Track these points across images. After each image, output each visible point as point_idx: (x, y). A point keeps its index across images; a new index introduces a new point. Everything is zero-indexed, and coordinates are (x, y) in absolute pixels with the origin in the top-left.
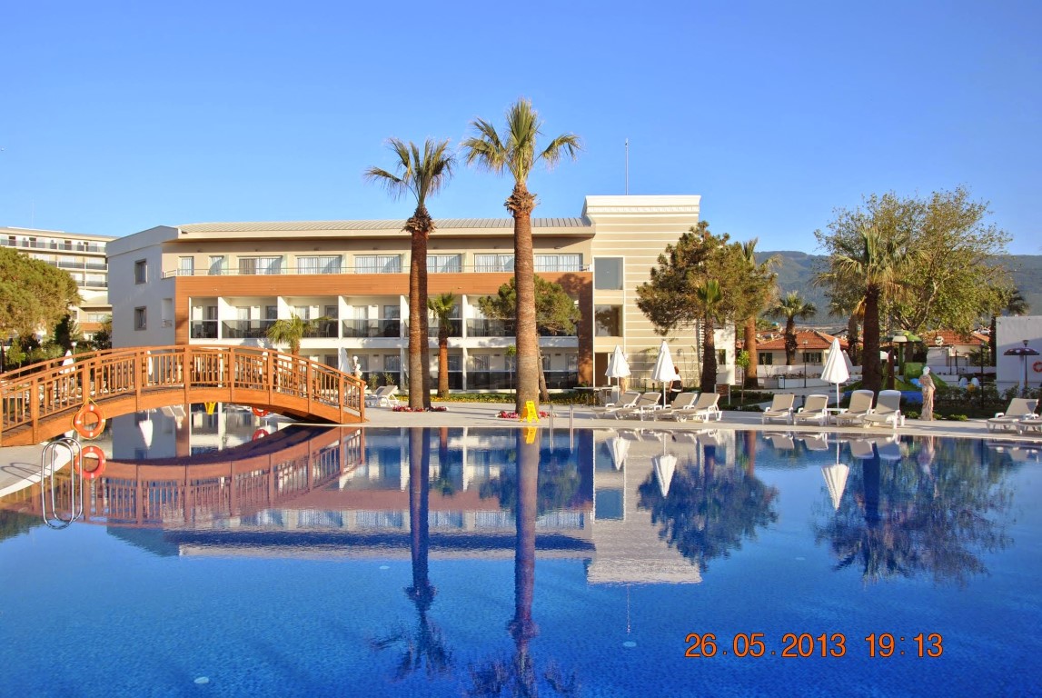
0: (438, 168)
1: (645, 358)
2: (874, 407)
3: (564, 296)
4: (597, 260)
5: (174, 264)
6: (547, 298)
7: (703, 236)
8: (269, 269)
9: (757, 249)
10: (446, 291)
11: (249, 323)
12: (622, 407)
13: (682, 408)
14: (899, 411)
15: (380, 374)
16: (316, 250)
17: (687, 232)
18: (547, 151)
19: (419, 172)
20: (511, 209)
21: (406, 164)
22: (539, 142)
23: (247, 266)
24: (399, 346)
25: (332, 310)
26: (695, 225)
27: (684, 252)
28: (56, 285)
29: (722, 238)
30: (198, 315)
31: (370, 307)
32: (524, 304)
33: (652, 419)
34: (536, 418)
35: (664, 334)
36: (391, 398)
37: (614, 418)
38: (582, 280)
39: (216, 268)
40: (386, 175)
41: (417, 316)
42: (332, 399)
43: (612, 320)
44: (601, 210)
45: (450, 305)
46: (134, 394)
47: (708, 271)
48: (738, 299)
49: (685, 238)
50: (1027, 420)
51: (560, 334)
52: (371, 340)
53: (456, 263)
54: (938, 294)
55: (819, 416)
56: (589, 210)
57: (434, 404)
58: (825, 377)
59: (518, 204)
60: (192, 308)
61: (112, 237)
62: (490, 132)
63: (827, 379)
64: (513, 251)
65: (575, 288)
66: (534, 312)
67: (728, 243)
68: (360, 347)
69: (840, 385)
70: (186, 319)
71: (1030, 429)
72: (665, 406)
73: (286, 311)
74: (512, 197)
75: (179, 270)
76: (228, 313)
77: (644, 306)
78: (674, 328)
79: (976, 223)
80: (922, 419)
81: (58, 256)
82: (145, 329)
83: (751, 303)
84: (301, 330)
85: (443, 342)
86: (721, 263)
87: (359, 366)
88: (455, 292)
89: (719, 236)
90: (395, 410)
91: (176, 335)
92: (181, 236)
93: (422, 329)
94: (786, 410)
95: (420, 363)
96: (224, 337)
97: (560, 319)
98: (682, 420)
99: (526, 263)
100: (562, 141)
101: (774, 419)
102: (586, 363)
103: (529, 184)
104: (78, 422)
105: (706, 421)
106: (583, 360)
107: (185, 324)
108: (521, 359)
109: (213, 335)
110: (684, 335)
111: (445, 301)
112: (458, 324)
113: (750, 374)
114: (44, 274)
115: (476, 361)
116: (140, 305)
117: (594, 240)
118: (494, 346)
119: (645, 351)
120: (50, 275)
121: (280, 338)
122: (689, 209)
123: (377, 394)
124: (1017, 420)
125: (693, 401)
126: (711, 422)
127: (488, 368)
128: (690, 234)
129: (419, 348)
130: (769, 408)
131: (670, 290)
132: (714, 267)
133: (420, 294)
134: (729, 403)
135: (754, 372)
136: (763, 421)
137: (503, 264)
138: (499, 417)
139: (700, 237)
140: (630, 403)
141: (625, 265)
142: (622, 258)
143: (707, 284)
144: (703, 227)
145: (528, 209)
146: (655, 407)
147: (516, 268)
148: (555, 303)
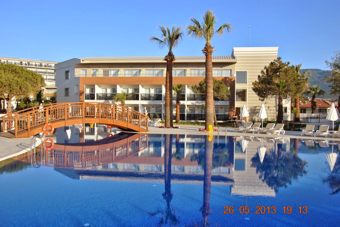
0: (177, 37)
1: (255, 110)
3: (224, 86)
4: (237, 72)
5: (79, 72)
6: (217, 86)
7: (279, 63)
8: (114, 74)
9: (301, 68)
10: (179, 83)
11: (106, 94)
12: (246, 128)
13: (269, 129)
15: (154, 114)
16: (131, 67)
17: (273, 61)
18: (219, 30)
19: (170, 38)
20: (205, 52)
21: (165, 36)
22: (215, 27)
23: (106, 73)
24: (161, 104)
25: (137, 90)
26: (276, 59)
27: (271, 69)
28: (37, 80)
29: (287, 64)
30: (88, 91)
31: (151, 89)
32: (209, 88)
33: (257, 133)
34: (213, 132)
35: (263, 100)
36: (158, 123)
37: (243, 132)
38: (231, 79)
39: (94, 74)
40: (157, 39)
41: (168, 93)
42: (136, 123)
43: (243, 95)
44: (239, 53)
45: (181, 89)
46: (64, 119)
47: (281, 77)
48: (293, 87)
49: (272, 64)
51: (223, 100)
52: (151, 101)
53: (183, 73)
55: (325, 134)
56: (234, 53)
57: (174, 125)
59: (207, 50)
60: (86, 88)
61: (57, 62)
62: (197, 23)
63: (329, 119)
64: (205, 68)
65: (228, 82)
66: (213, 91)
67: (289, 65)
68: (147, 104)
69: (334, 122)
70: (83, 93)
72: (263, 128)
73: (120, 90)
74: (205, 48)
75: (81, 75)
76: (99, 91)
77: (255, 90)
78: (267, 98)
81: (37, 69)
82: (68, 96)
83: (298, 89)
84: (125, 97)
85: (178, 102)
86: (286, 73)
87: (146, 111)
88: (182, 84)
89: (285, 63)
90: (160, 127)
91: (80, 98)
92: (82, 62)
93: (170, 97)
94: (311, 131)
95: (169, 110)
96: (97, 99)
97: (222, 94)
98: (269, 134)
99: (210, 73)
100: (225, 26)
101: (306, 134)
102: (232, 111)
103: (211, 43)
104: (44, 129)
105: (279, 134)
106: (231, 110)
107: (83, 95)
108: (207, 109)
109: (93, 99)
110: (270, 101)
111: (179, 87)
112: (184, 96)
113: (297, 116)
115: (190, 110)
116: (67, 87)
117: (236, 64)
118: (197, 104)
119: (255, 107)
120: (34, 76)
121: (117, 100)
122: (273, 52)
123: (153, 121)
125: (273, 127)
126: (281, 135)
127: (195, 112)
128: (274, 62)
129: (169, 105)
130: (304, 130)
131: (265, 84)
132: (283, 75)
133: (170, 85)
134: (288, 128)
135: (298, 116)
136: (302, 135)
137: (201, 73)
138: (198, 131)
139: (278, 63)
140: (249, 126)
141: (248, 74)
142: (247, 71)
143: (280, 82)
144: (279, 59)
145: (211, 52)
146: (258, 129)
147: (206, 75)
148: (221, 88)
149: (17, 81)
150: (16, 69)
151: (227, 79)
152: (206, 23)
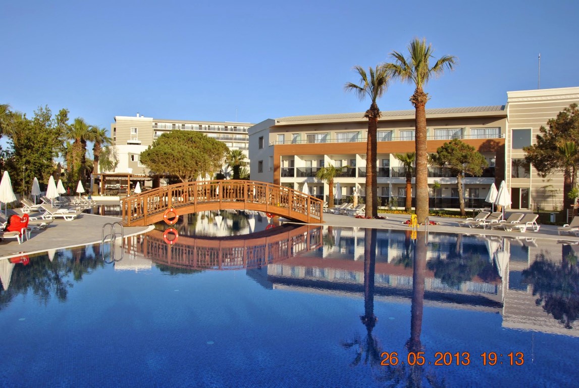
0: (381, 82)
1: (544, 192)
3: (476, 154)
4: (514, 131)
5: (275, 139)
6: (464, 154)
7: (573, 113)
8: (322, 140)
11: (311, 169)
12: (476, 220)
13: (510, 223)
16: (346, 129)
17: (562, 111)
18: (435, 67)
19: (373, 85)
20: (414, 102)
21: (365, 80)
22: (431, 62)
23: (311, 138)
24: (388, 182)
25: (353, 162)
26: (568, 107)
28: (218, 150)
30: (286, 165)
33: (490, 228)
35: (544, 176)
37: (469, 227)
38: (498, 143)
39: (295, 140)
40: (355, 86)
41: (370, 165)
44: (516, 100)
45: (413, 159)
46: (193, 204)
49: (560, 115)
51: (475, 176)
56: (508, 100)
57: (380, 214)
59: (418, 100)
60: (282, 161)
61: (253, 124)
62: (400, 58)
65: (494, 148)
70: (279, 167)
73: (329, 162)
74: (414, 96)
75: (277, 142)
76: (300, 163)
78: (550, 173)
81: (221, 134)
82: (262, 172)
84: (334, 173)
85: (409, 180)
90: (356, 217)
91: (274, 175)
92: (277, 124)
93: (373, 173)
97: (472, 167)
98: (508, 230)
100: (443, 60)
104: (165, 216)
107: (278, 170)
108: (418, 190)
109: (292, 175)
111: (410, 157)
114: (213, 145)
116: (260, 160)
117: (508, 119)
118: (443, 183)
119: (545, 187)
120: (215, 145)
121: (323, 177)
125: (520, 219)
126: (528, 233)
127: (441, 196)
129: (371, 183)
130: (567, 225)
131: (546, 149)
133: (372, 153)
136: (559, 233)
137: (451, 135)
138: (404, 223)
139: (570, 114)
141: (532, 133)
142: (530, 129)
143: (566, 144)
144: (574, 107)
145: (423, 103)
146: (492, 221)
147: (416, 137)
148: (469, 157)
149: (193, 153)
150: (192, 138)
151: (492, 143)
152: (413, 58)
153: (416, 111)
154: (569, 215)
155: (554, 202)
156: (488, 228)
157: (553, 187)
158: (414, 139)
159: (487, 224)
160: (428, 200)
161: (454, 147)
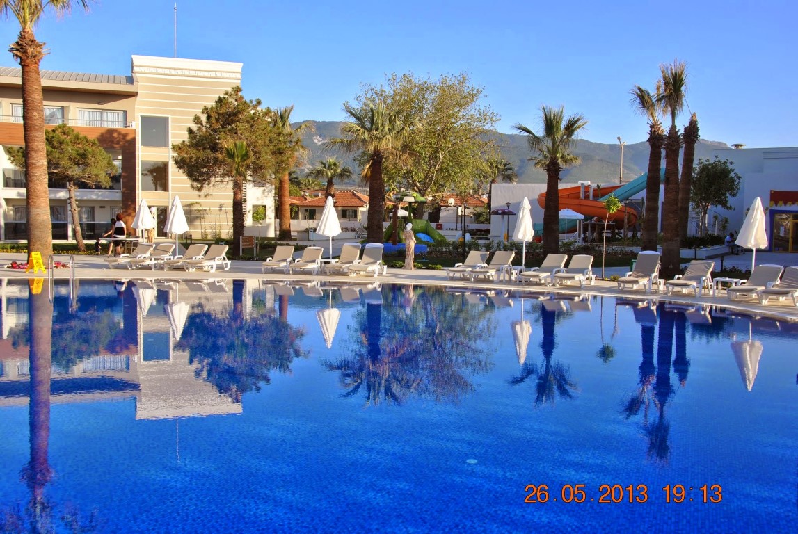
1: (192, 211)
2: (361, 258)
3: (100, 151)
4: (143, 118)
6: (81, 151)
7: (236, 100)
12: (136, 257)
13: (192, 258)
14: (380, 261)
17: (222, 96)
20: (17, 56)
26: (229, 90)
27: (219, 114)
29: (254, 103)
32: (34, 155)
33: (162, 269)
34: (43, 268)
35: (199, 189)
37: (127, 269)
38: (125, 135)
43: (159, 176)
44: (146, 70)
47: (239, 133)
48: (267, 158)
49: (220, 101)
50: (478, 269)
51: (98, 187)
54: (443, 162)
55: (310, 266)
56: (135, 69)
58: (319, 231)
59: (24, 51)
63: (321, 233)
64: (21, 101)
65: (118, 143)
66: (46, 163)
67: (259, 108)
71: (481, 276)
72: (177, 256)
74: (17, 43)
77: (180, 163)
78: (208, 184)
79: (473, 105)
80: (405, 268)
83: (279, 164)
86: (252, 126)
89: (251, 101)
94: (285, 260)
97: (95, 173)
98: (191, 270)
99: (35, 113)
101: (275, 268)
102: (129, 215)
105: (213, 271)
106: (126, 212)
108: (32, 211)
110: (216, 192)
117: (138, 98)
119: (191, 205)
122: (231, 75)
124: (470, 269)
125: (203, 253)
126: (218, 272)
128: (224, 98)
130: (270, 258)
131: (204, 149)
132: (245, 129)
134: (241, 254)
135: (288, 226)
138: (8, 268)
139: (234, 101)
140: (145, 253)
141: (170, 124)
142: (168, 118)
143: (235, 144)
144: (238, 92)
145: (36, 58)
146: (166, 258)
147: (25, 117)
148: (90, 156)
153: (23, 72)
154: (243, 245)
155: (203, 227)
156: (158, 268)
157: (201, 206)
158: (21, 121)
159: (156, 262)
160: (51, 226)
161: (62, 137)
